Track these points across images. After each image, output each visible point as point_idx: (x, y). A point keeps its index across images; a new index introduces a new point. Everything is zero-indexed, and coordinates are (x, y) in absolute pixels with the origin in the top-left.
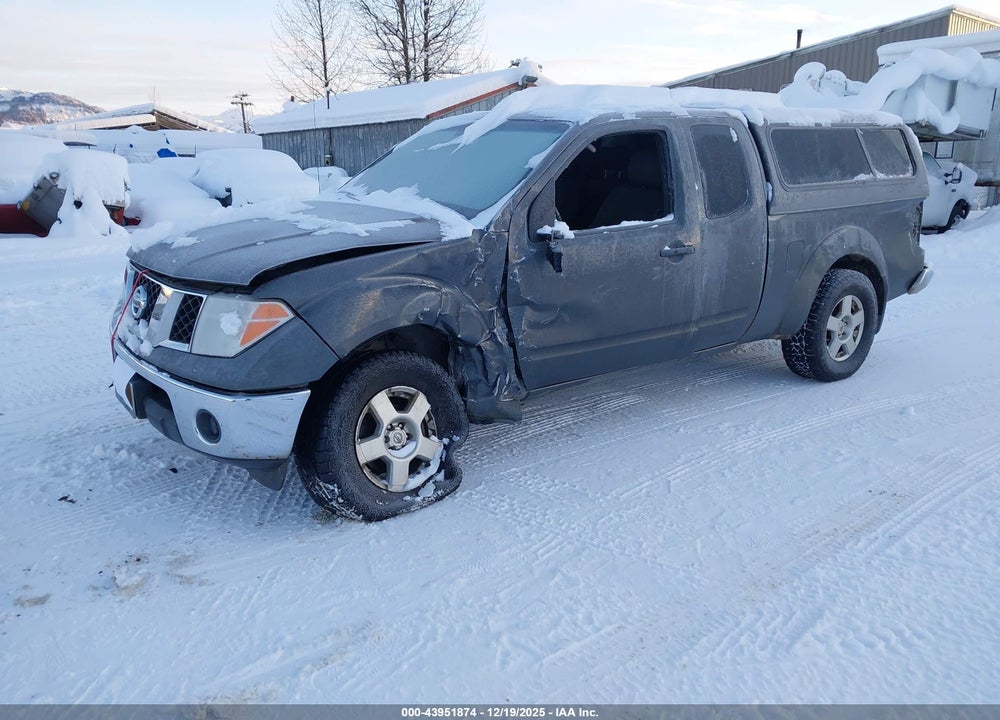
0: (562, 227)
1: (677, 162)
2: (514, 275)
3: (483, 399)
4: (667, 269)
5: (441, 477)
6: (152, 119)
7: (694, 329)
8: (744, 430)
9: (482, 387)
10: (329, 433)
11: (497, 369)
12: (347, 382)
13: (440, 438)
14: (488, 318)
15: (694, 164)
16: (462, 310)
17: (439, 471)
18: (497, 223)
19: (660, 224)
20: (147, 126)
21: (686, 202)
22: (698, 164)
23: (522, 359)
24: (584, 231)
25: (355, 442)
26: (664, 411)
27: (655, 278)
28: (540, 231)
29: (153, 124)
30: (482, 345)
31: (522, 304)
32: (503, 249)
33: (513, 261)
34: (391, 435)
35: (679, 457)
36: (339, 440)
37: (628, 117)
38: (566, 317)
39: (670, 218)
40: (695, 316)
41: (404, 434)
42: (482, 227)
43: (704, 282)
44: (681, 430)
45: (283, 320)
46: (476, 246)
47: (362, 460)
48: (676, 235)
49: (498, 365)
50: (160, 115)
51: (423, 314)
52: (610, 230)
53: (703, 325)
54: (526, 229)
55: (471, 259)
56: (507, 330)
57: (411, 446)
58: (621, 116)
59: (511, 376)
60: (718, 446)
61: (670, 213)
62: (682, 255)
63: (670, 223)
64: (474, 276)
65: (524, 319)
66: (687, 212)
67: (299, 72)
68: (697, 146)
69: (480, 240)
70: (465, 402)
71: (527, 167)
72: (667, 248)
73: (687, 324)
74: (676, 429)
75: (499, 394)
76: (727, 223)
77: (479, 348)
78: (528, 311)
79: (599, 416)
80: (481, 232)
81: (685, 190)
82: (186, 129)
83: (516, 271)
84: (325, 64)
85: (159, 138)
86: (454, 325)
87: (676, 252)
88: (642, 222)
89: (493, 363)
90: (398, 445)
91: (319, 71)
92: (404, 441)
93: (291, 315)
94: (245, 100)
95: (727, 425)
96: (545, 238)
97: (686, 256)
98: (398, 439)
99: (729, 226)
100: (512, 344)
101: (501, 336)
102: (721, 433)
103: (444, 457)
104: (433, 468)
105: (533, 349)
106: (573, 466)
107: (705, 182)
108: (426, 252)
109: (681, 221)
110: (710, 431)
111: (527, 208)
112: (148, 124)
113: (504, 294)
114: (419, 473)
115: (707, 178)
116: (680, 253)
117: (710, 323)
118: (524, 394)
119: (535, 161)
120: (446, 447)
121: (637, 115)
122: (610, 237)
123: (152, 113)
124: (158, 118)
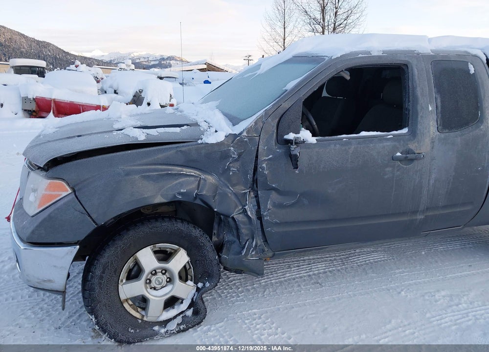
0: (305, 135)
1: (414, 89)
2: (263, 169)
3: (233, 256)
4: (398, 170)
5: (189, 313)
6: (205, 66)
7: (420, 217)
8: (456, 301)
9: (235, 247)
10: (92, 277)
11: (247, 235)
12: (114, 240)
13: (196, 283)
14: (241, 198)
15: (430, 90)
16: (219, 191)
17: (189, 308)
18: (249, 130)
19: (394, 135)
20: (202, 70)
21: (419, 119)
22: (434, 90)
23: (268, 230)
24: (327, 138)
25: (118, 283)
26: (397, 271)
27: (386, 177)
28: (286, 137)
29: (205, 69)
30: (235, 217)
31: (270, 190)
32: (254, 149)
33: (262, 158)
34: (153, 279)
35: (390, 322)
36: (100, 283)
37: (375, 54)
38: (306, 202)
39: (405, 131)
40: (422, 207)
41: (164, 278)
42: (237, 132)
43: (432, 182)
44: (403, 293)
45: (65, 194)
46: (229, 146)
47: (123, 297)
48: (407, 144)
49: (248, 232)
50: (209, 65)
51: (180, 194)
52: (349, 138)
53: (430, 213)
54: (275, 135)
55: (225, 156)
56: (256, 207)
57: (169, 288)
58: (369, 53)
59: (258, 241)
60: (428, 315)
61: (405, 127)
62: (412, 160)
63: (404, 135)
64: (229, 168)
65: (270, 202)
66: (419, 127)
67: (271, 44)
68: (435, 77)
69: (232, 142)
70: (219, 257)
71: (284, 89)
72: (399, 154)
73: (415, 212)
74: (399, 290)
75: (247, 254)
76: (457, 137)
77: (233, 218)
78: (274, 195)
79: (346, 268)
80: (235, 136)
81: (419, 111)
82: (219, 71)
83: (264, 165)
84: (284, 40)
85: (205, 76)
86: (212, 203)
87: (407, 157)
88: (379, 133)
89: (244, 231)
90: (158, 287)
91: (281, 43)
92: (164, 283)
93: (70, 191)
94: (250, 58)
95: (443, 293)
96: (289, 142)
97: (416, 162)
98: (159, 281)
99: (459, 140)
100: (260, 218)
101: (251, 211)
102: (436, 301)
103: (195, 298)
104: (184, 306)
105: (276, 223)
106: (300, 316)
107: (439, 104)
108: (183, 149)
109: (413, 134)
110: (427, 298)
111: (277, 120)
112: (203, 69)
113: (255, 181)
114: (173, 308)
115: (442, 102)
116: (410, 158)
117: (437, 212)
118: (270, 254)
119: (291, 85)
120: (198, 289)
121: (384, 52)
122: (349, 143)
123: (205, 64)
124: (207, 66)
